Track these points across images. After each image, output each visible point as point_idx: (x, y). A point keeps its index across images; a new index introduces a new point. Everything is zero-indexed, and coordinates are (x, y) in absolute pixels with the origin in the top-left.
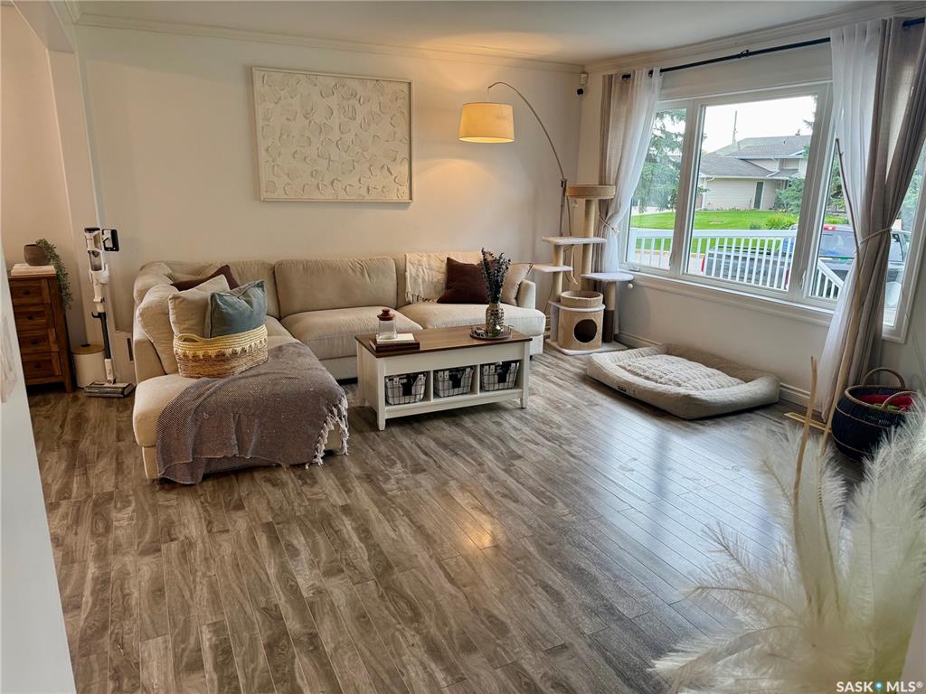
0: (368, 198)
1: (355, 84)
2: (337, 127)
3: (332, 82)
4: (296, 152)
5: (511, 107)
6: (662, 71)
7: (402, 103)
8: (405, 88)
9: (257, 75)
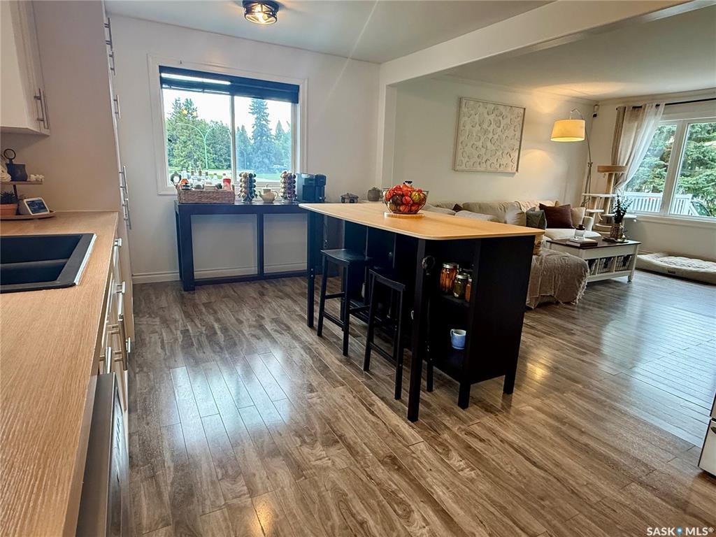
0: (499, 170)
1: (501, 108)
2: (491, 131)
3: (492, 107)
4: (474, 144)
5: (584, 121)
6: (666, 104)
7: (520, 119)
8: (522, 111)
9: (464, 101)
